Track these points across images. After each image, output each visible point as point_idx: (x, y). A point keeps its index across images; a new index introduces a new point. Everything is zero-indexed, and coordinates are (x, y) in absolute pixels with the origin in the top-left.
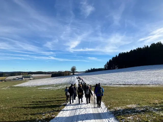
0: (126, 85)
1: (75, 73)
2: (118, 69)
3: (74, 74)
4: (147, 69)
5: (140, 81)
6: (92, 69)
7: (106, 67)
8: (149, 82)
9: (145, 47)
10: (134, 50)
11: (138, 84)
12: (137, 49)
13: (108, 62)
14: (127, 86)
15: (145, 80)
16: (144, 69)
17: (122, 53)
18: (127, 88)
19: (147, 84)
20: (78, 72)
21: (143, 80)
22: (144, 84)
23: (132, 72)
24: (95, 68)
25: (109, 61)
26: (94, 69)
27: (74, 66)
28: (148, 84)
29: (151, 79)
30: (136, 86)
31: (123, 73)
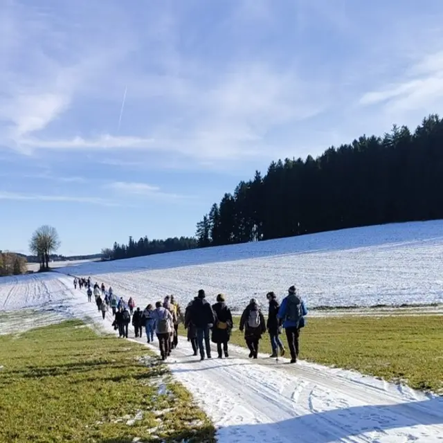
0: (331, 308)
1: (52, 264)
2: (264, 239)
3: (44, 269)
4: (401, 240)
5: (395, 292)
6: (136, 240)
7: (207, 231)
8: (432, 296)
9: (396, 134)
10: (343, 148)
11: (384, 306)
12: (355, 141)
13: (215, 205)
14: (338, 314)
15: (412, 284)
16: (386, 241)
17: (284, 163)
18: (343, 321)
19: (425, 305)
20: (63, 259)
21: (404, 286)
22: (414, 302)
23: (339, 253)
24: (151, 239)
25: (224, 200)
26: (144, 242)
27: (45, 228)
28: (432, 305)
29: (437, 282)
30: (378, 314)
31: (293, 258)
